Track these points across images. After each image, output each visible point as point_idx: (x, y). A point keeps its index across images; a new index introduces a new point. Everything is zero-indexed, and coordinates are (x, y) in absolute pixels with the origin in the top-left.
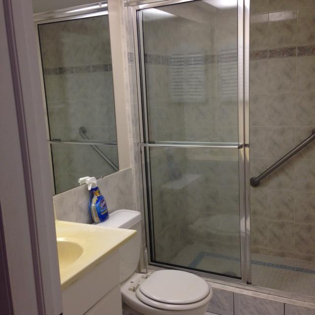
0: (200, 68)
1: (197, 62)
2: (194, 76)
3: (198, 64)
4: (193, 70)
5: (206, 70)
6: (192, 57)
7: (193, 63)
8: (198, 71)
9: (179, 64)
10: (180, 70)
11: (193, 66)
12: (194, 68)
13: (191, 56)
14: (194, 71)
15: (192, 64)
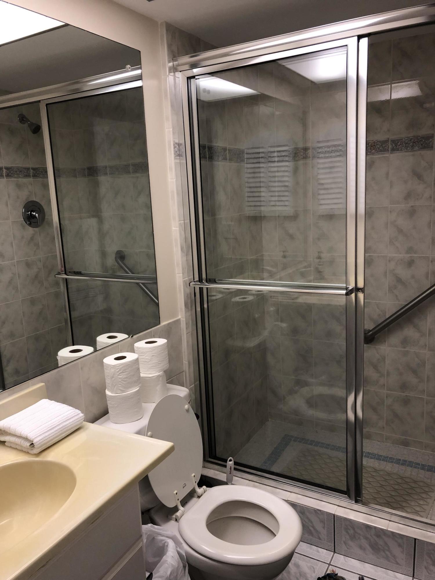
0: (287, 166)
1: (281, 159)
2: (276, 179)
3: (282, 161)
4: (276, 169)
5: (296, 170)
6: (274, 152)
7: (276, 159)
8: (284, 171)
9: (255, 161)
10: (257, 170)
11: (276, 164)
12: (277, 167)
13: (272, 149)
14: (278, 171)
15: (275, 161)
